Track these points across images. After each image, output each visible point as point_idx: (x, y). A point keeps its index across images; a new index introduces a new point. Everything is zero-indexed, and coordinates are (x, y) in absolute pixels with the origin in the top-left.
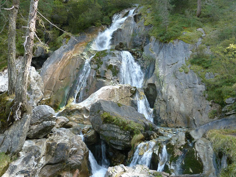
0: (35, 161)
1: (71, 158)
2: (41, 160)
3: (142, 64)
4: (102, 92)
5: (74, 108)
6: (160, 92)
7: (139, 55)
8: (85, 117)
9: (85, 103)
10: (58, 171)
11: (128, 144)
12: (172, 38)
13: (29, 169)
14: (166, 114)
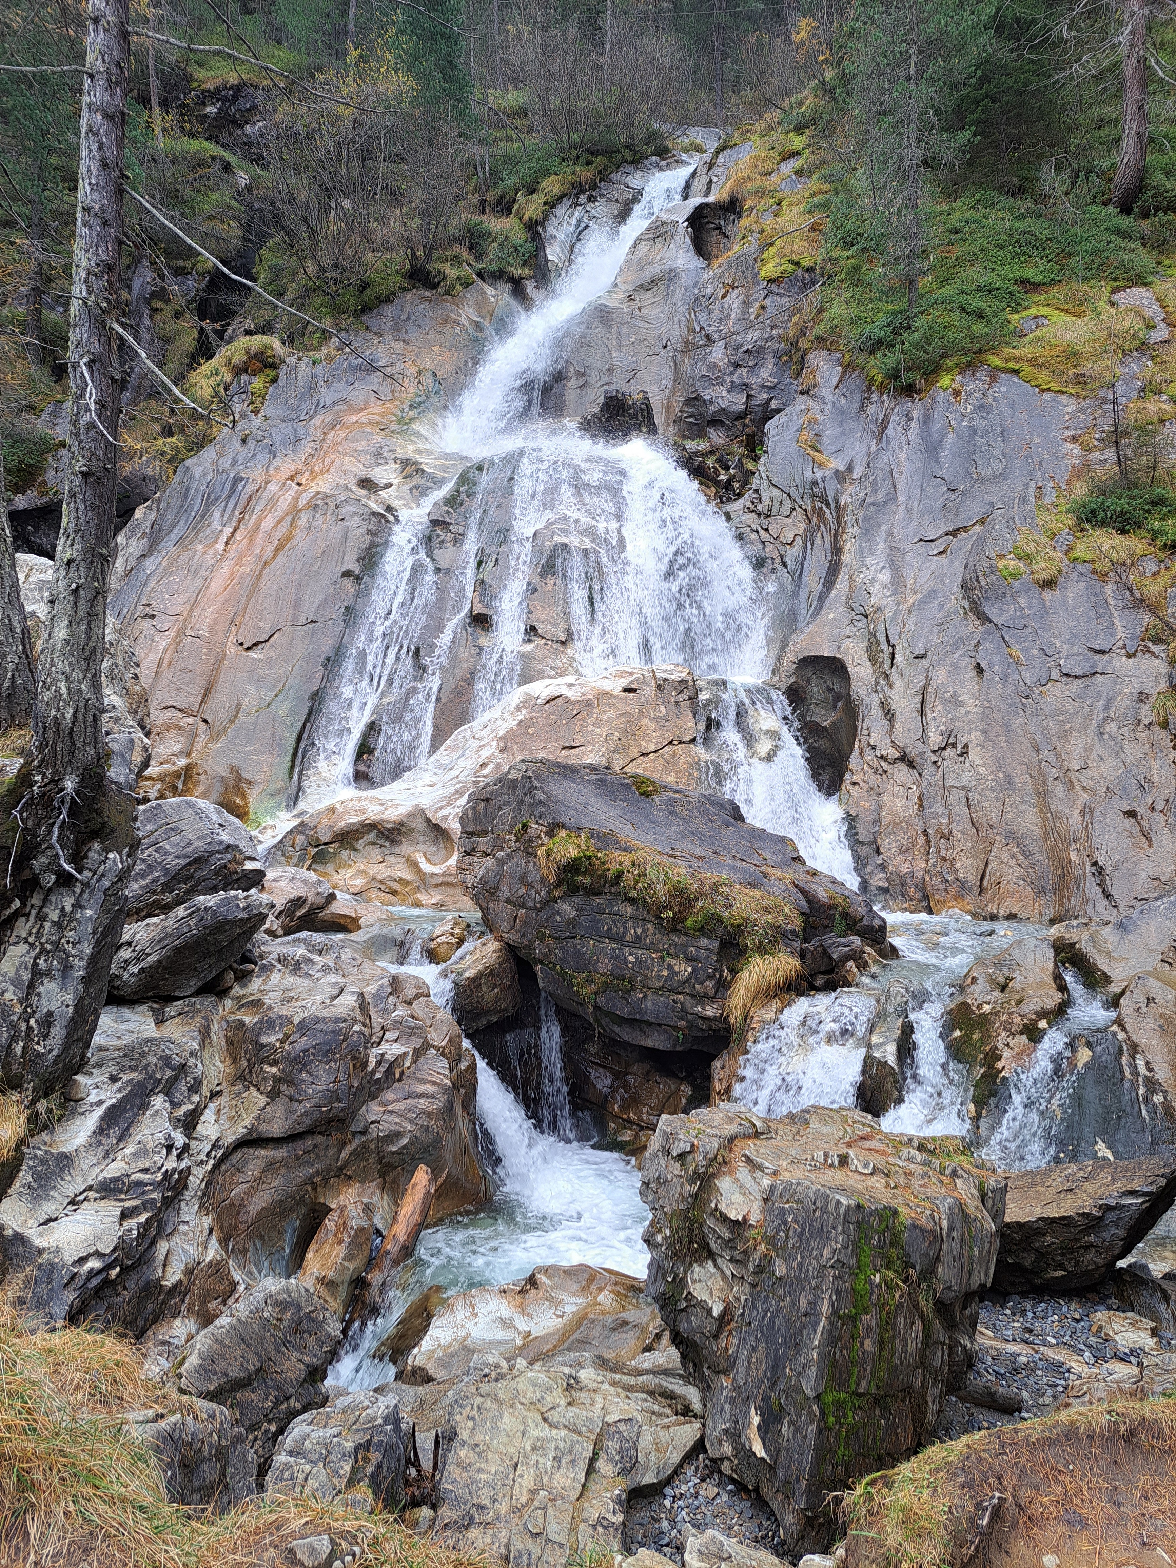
0: (176, 1122)
1: (381, 1104)
2: (203, 1119)
3: (754, 536)
4: (521, 717)
5: (354, 819)
6: (876, 712)
7: (729, 481)
8: (426, 867)
9: (420, 783)
10: (310, 1181)
11: (710, 1012)
12: (949, 363)
13: (145, 1171)
14: (921, 840)
